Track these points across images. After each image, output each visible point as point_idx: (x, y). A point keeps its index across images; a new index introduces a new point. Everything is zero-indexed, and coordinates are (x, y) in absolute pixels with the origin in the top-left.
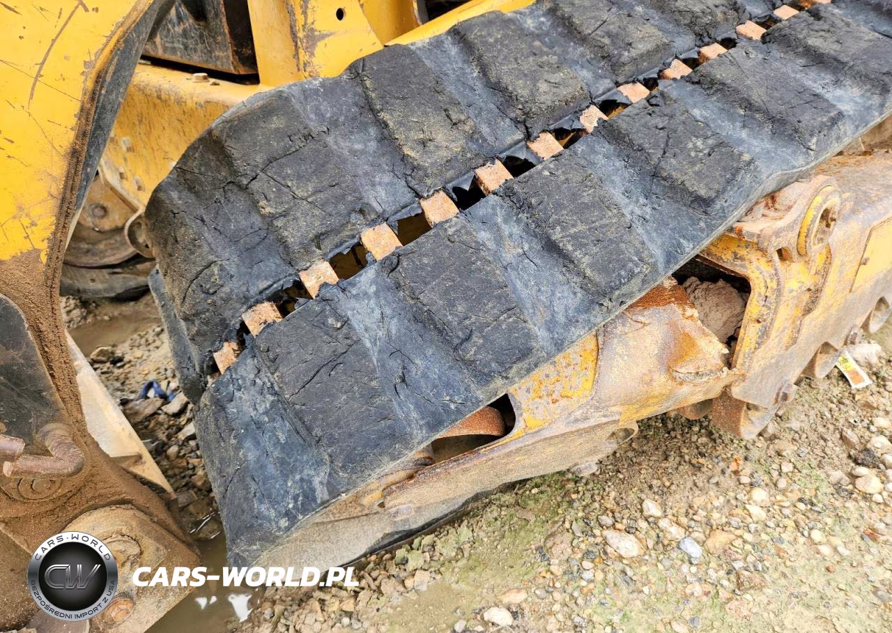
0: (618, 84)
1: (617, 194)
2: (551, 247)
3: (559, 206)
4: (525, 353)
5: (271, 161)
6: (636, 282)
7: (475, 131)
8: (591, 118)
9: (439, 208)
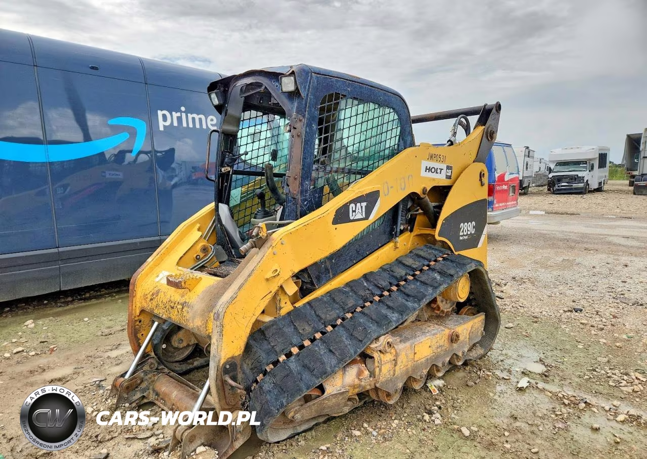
0: (345, 313)
1: (344, 339)
2: (330, 351)
3: (332, 342)
4: (325, 373)
5: (272, 335)
6: (347, 358)
7: (314, 326)
8: (339, 321)
9: (307, 343)
